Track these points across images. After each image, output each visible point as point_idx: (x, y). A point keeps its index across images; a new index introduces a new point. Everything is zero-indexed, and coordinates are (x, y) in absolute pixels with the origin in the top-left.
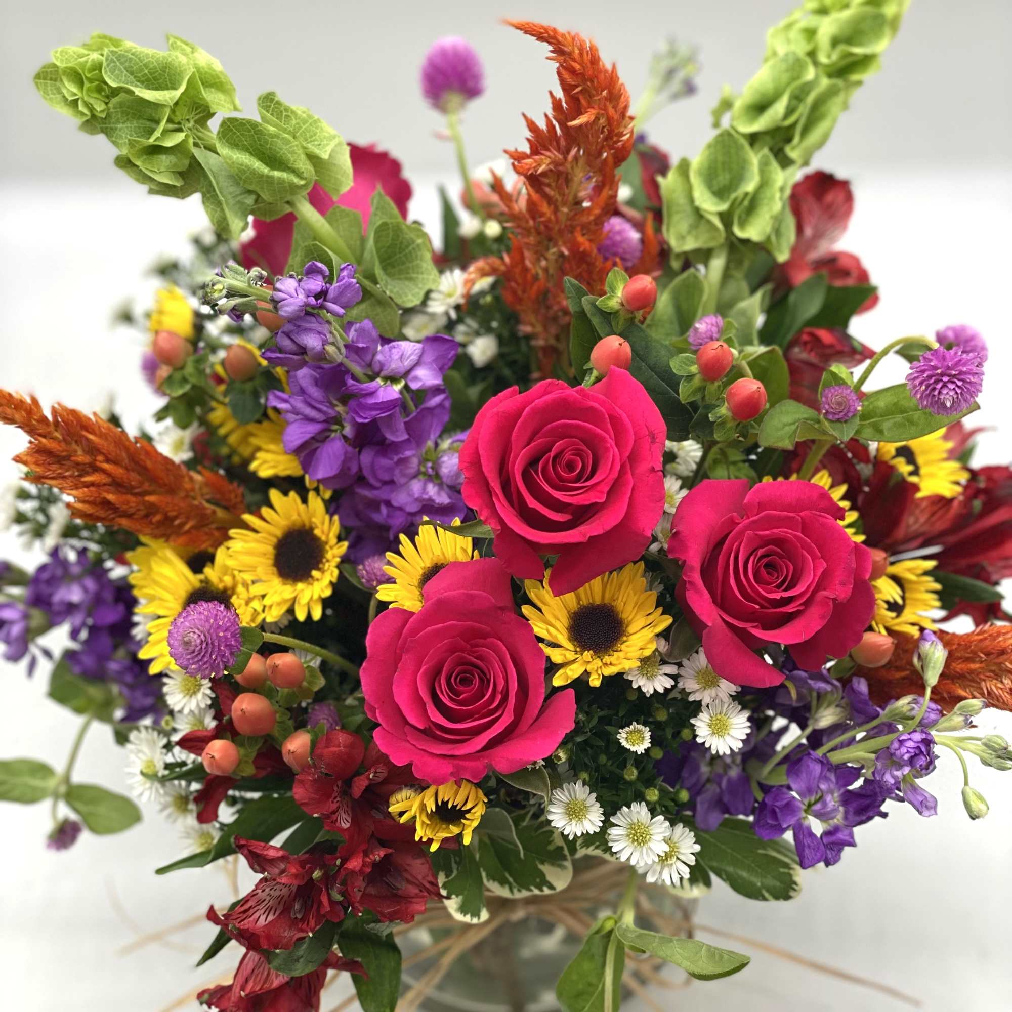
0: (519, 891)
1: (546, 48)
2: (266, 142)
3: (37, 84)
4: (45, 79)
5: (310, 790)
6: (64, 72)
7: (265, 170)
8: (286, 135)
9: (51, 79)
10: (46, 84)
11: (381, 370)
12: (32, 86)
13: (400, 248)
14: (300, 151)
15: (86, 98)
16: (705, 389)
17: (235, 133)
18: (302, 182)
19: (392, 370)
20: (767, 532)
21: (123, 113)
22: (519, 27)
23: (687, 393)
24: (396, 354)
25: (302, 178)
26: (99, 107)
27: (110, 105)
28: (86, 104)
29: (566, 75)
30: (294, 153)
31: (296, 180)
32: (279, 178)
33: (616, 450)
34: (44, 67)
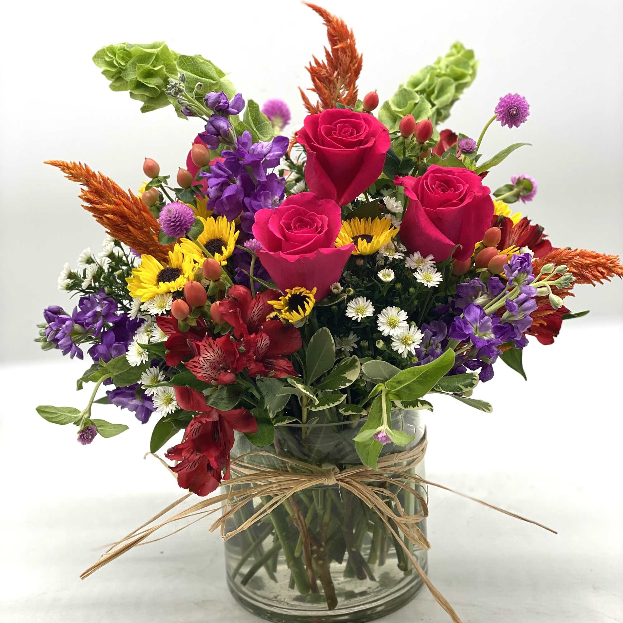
0: (333, 403)
1: (321, 20)
2: (199, 66)
3: (94, 61)
4: (98, 58)
5: (227, 307)
6: (108, 50)
7: (199, 77)
8: (207, 63)
9: (101, 58)
10: (98, 60)
11: (254, 152)
12: (92, 61)
13: (259, 121)
14: (214, 69)
15: (117, 59)
16: (404, 142)
17: (184, 64)
18: (215, 82)
19: (259, 152)
20: (440, 175)
21: (133, 67)
22: (310, 6)
23: (397, 145)
24: (260, 146)
25: (214, 81)
26: (123, 64)
27: (128, 65)
28: (117, 62)
29: (331, 31)
30: (211, 70)
31: (212, 81)
32: (205, 80)
33: (366, 125)
34: (98, 52)
